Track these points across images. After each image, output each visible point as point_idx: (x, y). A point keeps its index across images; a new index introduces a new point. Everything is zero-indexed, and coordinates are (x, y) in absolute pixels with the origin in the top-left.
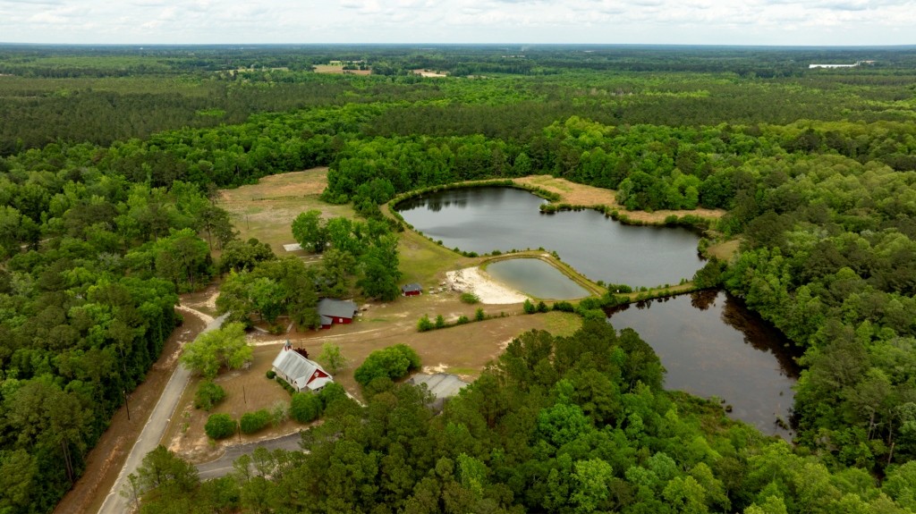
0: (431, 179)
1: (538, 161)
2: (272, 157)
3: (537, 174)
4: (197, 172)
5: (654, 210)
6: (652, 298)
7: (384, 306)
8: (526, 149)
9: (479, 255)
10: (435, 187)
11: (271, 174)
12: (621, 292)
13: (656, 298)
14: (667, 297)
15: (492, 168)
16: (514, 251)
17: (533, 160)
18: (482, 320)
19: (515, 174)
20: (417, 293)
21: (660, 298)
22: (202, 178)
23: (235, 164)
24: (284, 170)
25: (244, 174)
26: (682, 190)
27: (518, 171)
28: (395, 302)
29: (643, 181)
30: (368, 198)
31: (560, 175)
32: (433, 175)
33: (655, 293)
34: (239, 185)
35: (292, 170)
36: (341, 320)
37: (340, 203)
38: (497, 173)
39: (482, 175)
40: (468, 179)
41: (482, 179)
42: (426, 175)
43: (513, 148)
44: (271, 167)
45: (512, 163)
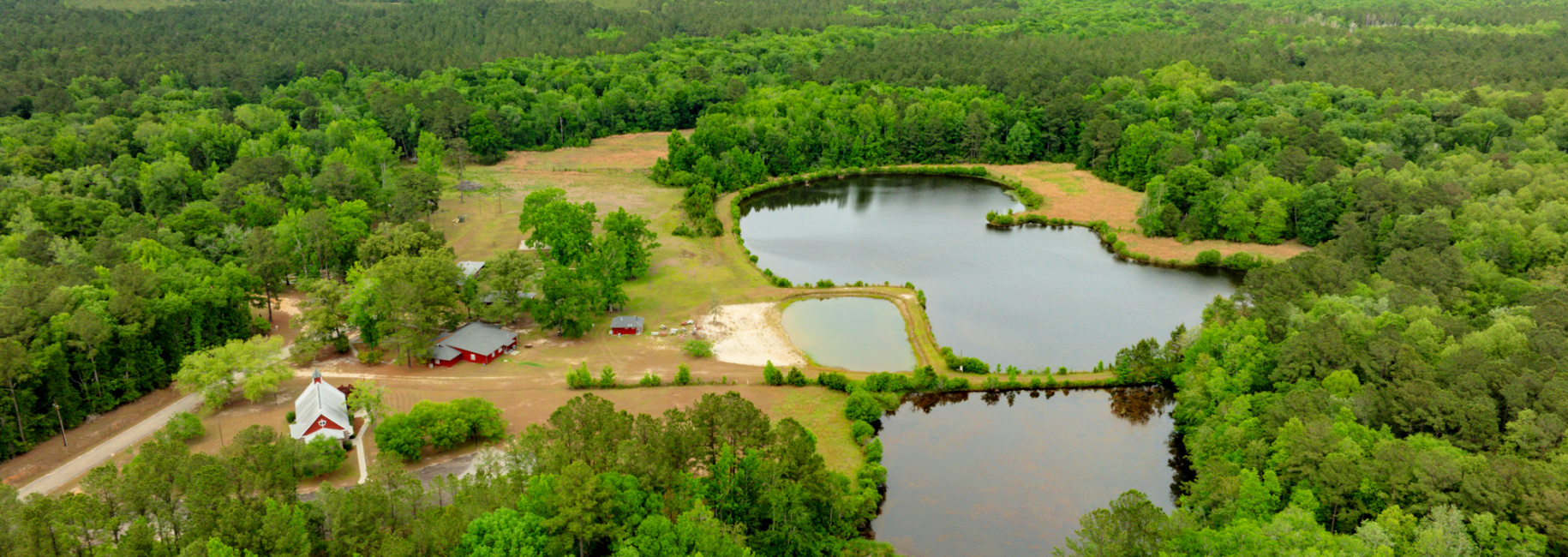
0: (844, 155)
1: (1054, 137)
2: (627, 107)
3: (1050, 160)
4: (481, 122)
5: (1194, 239)
6: (1018, 389)
7: (564, 345)
8: (1036, 114)
9: (794, 284)
10: (844, 171)
11: (620, 132)
12: (965, 370)
13: (1027, 389)
14: (1051, 389)
15: (963, 144)
16: (859, 284)
17: (1045, 135)
18: (685, 384)
19: (1004, 158)
20: (632, 331)
21: (1034, 390)
22: (487, 132)
23: (559, 114)
24: (643, 128)
25: (571, 131)
26: (1256, 205)
27: (1010, 153)
28: (588, 340)
29: (1189, 183)
30: (709, 179)
31: (1087, 166)
32: (849, 150)
33: (1026, 380)
34: (557, 146)
35: (656, 129)
36: (473, 357)
37: (673, 185)
38: (970, 154)
39: (944, 155)
40: (917, 161)
41: (942, 161)
42: (836, 149)
43: (1010, 112)
44: (623, 122)
45: (1003, 139)
